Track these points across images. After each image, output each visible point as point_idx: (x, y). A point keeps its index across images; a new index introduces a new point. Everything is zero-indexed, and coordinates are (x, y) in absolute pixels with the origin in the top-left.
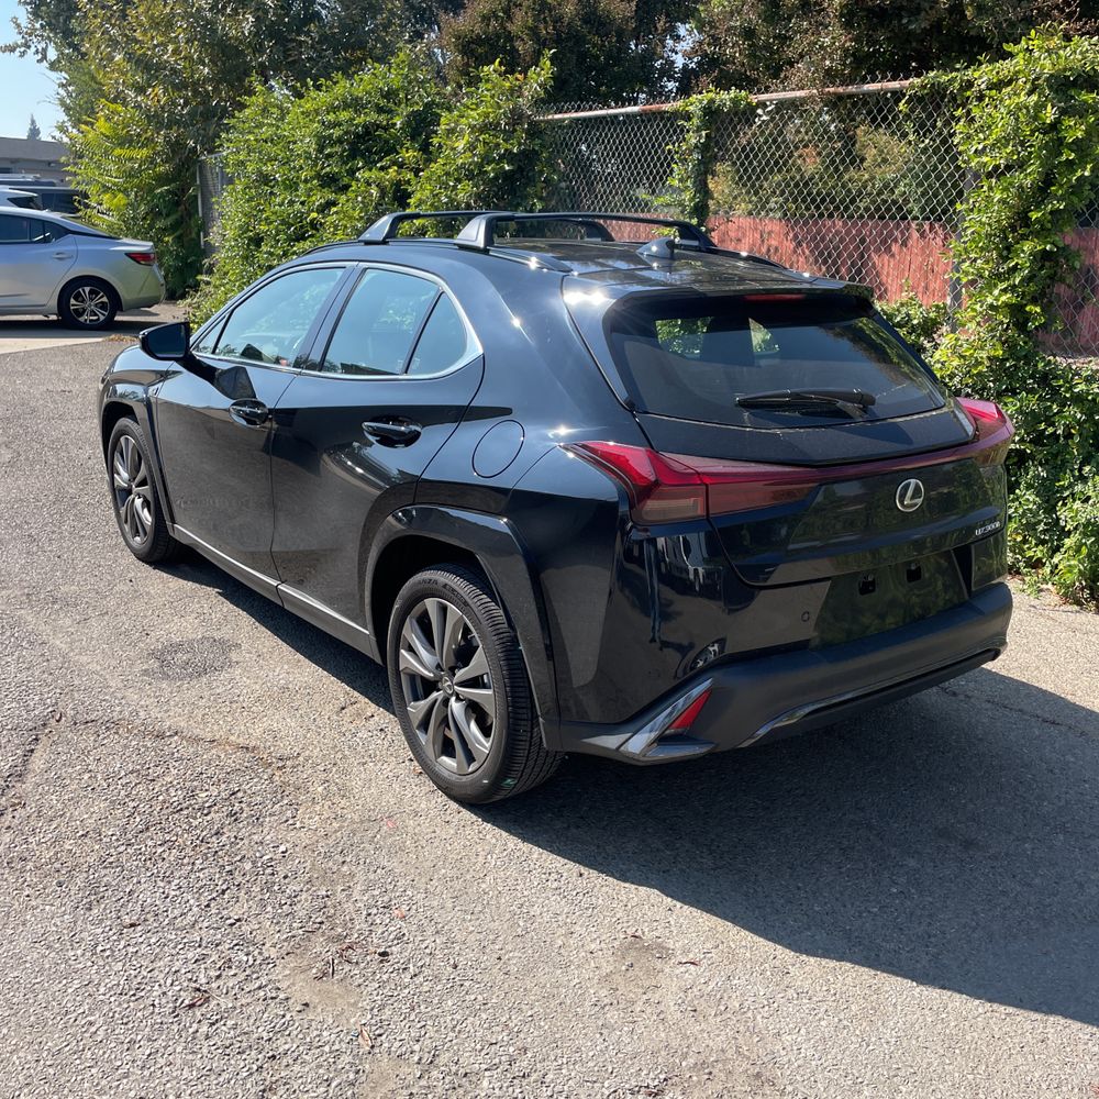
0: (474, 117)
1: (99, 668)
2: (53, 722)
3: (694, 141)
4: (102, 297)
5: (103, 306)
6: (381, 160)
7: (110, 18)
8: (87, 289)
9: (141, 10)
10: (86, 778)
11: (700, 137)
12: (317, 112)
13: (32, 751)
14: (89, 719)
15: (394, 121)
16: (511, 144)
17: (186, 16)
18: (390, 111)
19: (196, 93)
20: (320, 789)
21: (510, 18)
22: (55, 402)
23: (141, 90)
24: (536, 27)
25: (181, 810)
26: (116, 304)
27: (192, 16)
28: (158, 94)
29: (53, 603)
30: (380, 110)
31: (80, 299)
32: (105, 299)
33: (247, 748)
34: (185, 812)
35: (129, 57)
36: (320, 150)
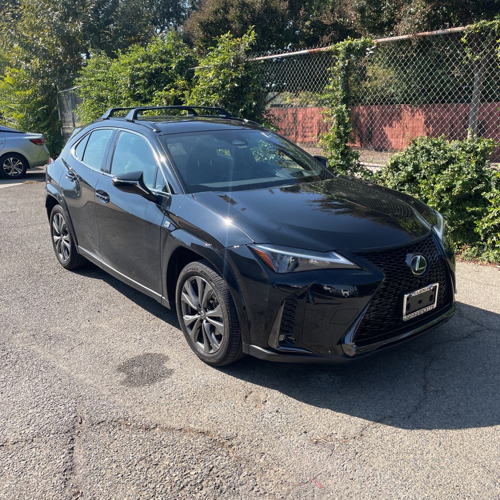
0: (217, 61)
1: (92, 382)
2: (77, 424)
3: (341, 65)
4: (19, 162)
5: (20, 167)
6: (165, 86)
7: (10, 26)
8: (11, 159)
9: (25, 22)
10: (114, 467)
11: (345, 63)
12: (130, 64)
13: (72, 449)
14: (100, 421)
15: (171, 66)
16: (238, 73)
17: (49, 23)
18: (168, 61)
19: (55, 61)
20: (262, 460)
21: (227, 12)
22: (9, 218)
23: (27, 60)
24: (242, 16)
25: (184, 487)
26: (26, 165)
27: (52, 23)
28: (36, 62)
29: (50, 339)
30: (162, 61)
31: (8, 164)
32: (21, 163)
33: (204, 433)
34: (187, 488)
35: (21, 45)
36: (133, 82)
